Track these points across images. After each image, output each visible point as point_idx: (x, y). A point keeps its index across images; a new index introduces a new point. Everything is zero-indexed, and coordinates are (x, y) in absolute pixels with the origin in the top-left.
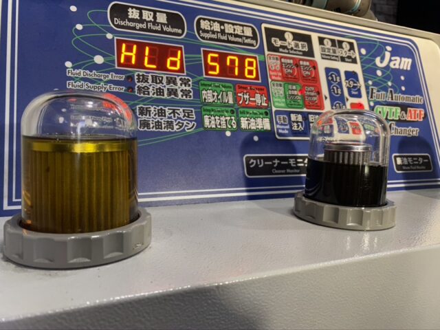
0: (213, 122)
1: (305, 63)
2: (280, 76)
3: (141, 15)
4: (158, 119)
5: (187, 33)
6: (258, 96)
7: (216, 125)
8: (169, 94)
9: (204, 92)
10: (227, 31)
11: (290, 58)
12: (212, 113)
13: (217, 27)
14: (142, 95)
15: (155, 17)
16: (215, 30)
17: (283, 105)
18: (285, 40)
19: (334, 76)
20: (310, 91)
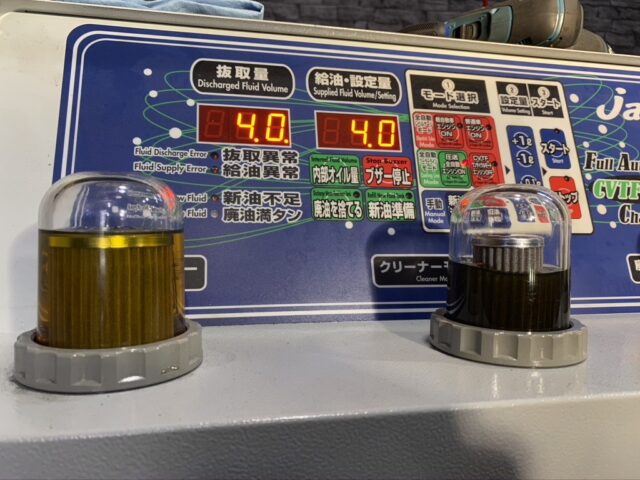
0: (327, 210)
1: (473, 122)
2: (432, 142)
3: (233, 72)
4: (250, 206)
5: (296, 91)
6: (397, 172)
7: (331, 213)
8: (267, 173)
9: (316, 169)
10: (352, 85)
11: (449, 116)
12: (327, 197)
13: (338, 80)
14: (230, 176)
15: (252, 74)
16: (335, 84)
17: (436, 183)
18: (443, 91)
19: (522, 137)
20: (481, 161)
